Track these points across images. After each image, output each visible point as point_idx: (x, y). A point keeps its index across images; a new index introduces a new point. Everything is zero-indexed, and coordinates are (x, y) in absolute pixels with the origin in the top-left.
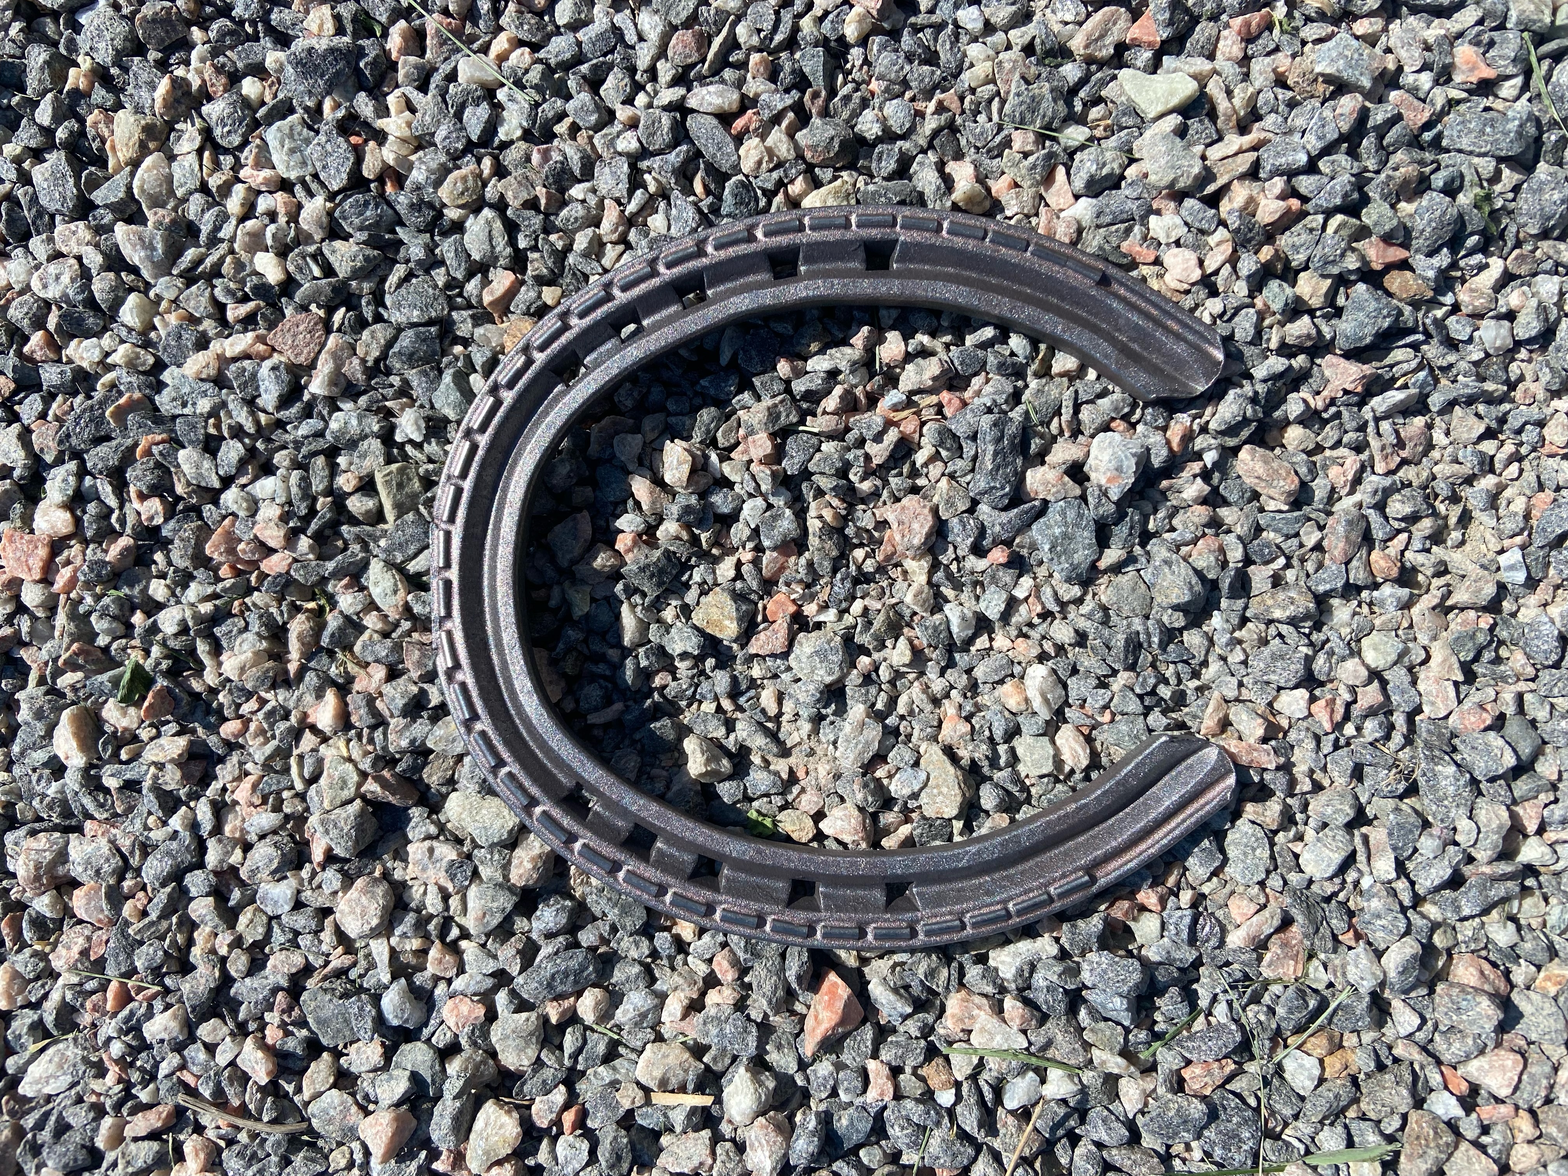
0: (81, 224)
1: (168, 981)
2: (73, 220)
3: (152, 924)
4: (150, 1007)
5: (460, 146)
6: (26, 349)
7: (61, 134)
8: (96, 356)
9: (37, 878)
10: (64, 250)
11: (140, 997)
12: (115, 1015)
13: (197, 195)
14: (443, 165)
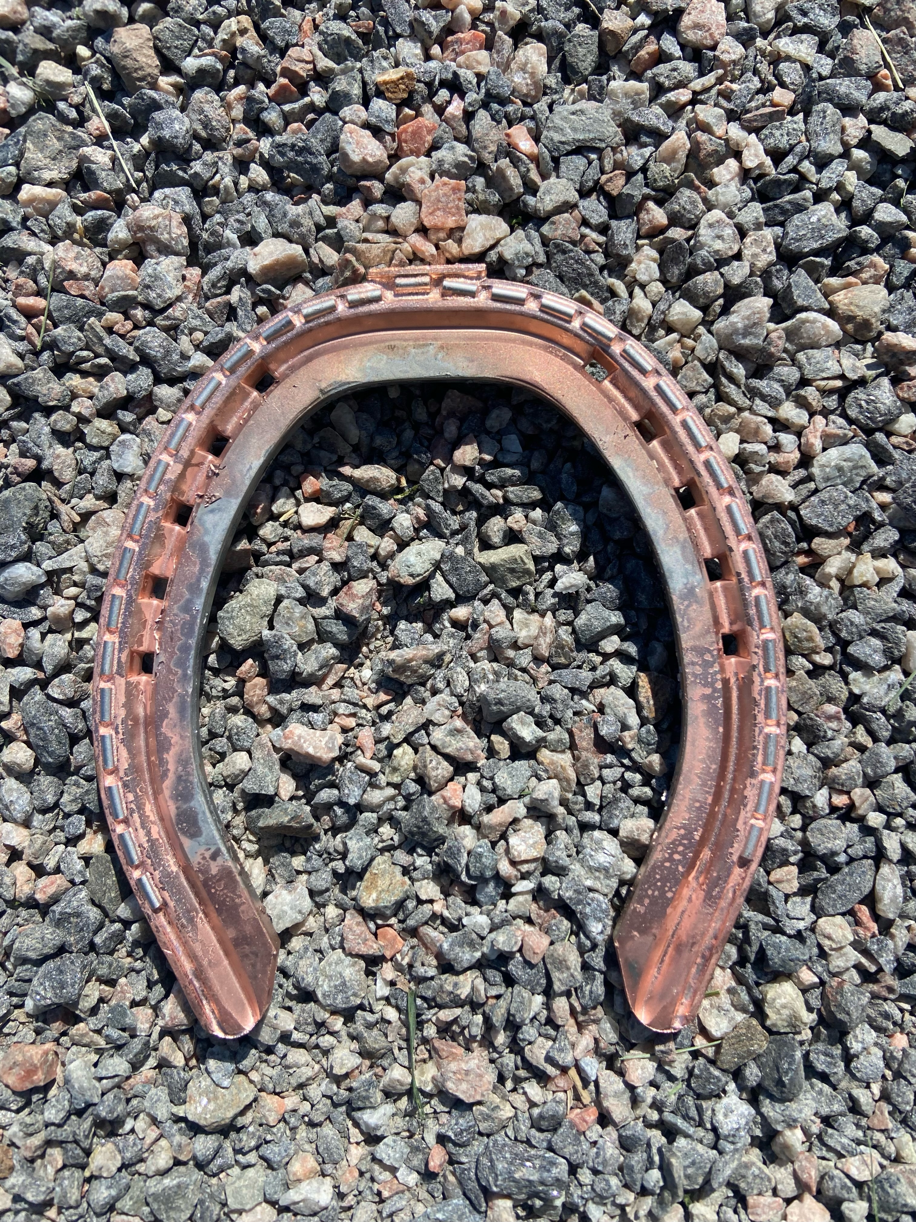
0: (773, 257)
1: (46, 355)
2: (778, 246)
3: (101, 339)
4: (22, 339)
5: (844, 634)
6: (651, 204)
7: (865, 231)
8: (642, 277)
9: (141, 228)
10: (748, 240)
11: (31, 329)
12: (14, 306)
13: (798, 375)
14: (824, 616)
